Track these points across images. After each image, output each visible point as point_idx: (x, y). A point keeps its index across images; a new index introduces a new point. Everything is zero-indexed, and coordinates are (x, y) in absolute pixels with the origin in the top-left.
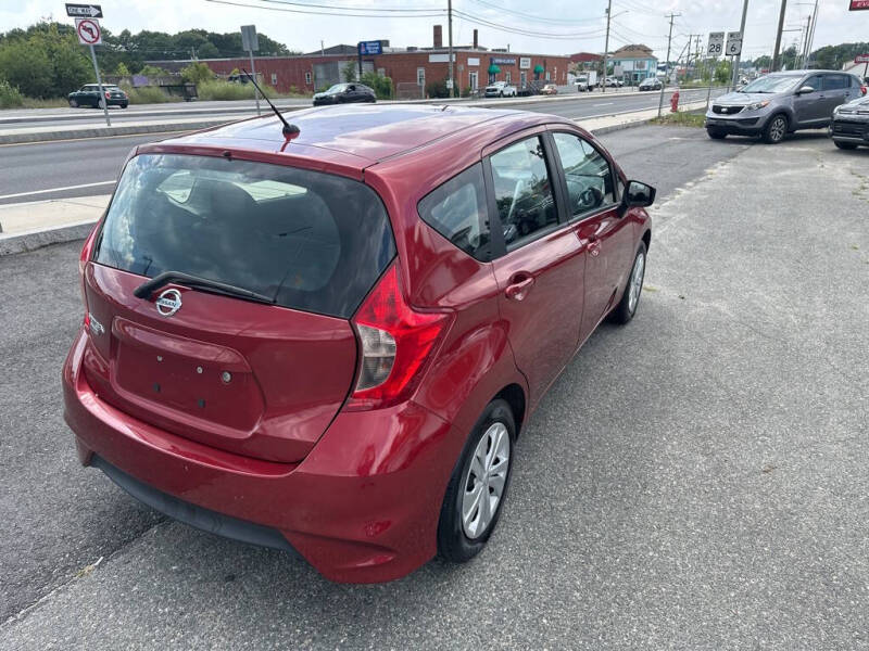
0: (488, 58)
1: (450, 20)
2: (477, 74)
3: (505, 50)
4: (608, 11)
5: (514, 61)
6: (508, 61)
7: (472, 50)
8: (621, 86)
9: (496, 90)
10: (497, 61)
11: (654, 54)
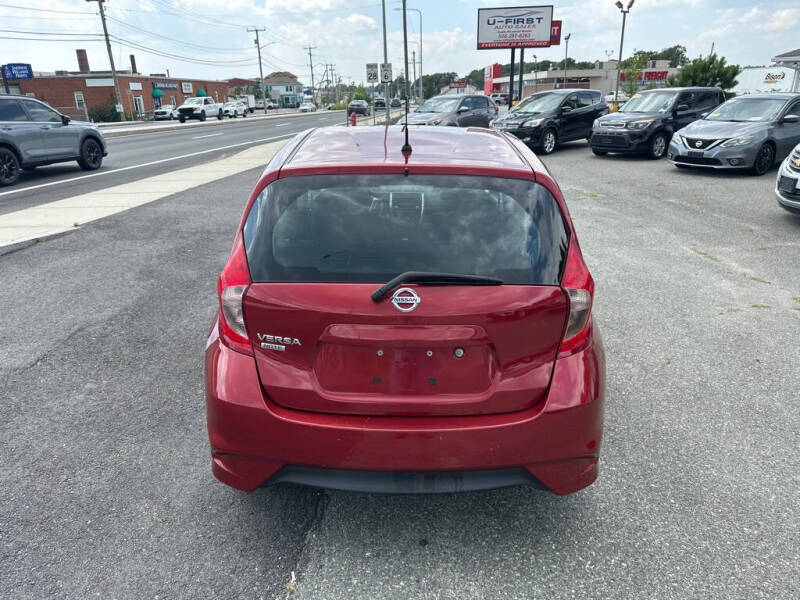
0: (149, 83)
1: (109, 46)
2: (141, 98)
3: (164, 75)
4: (257, 42)
5: (175, 86)
6: (170, 86)
7: (132, 75)
8: (275, 108)
9: (164, 113)
10: (159, 85)
11: (299, 80)
